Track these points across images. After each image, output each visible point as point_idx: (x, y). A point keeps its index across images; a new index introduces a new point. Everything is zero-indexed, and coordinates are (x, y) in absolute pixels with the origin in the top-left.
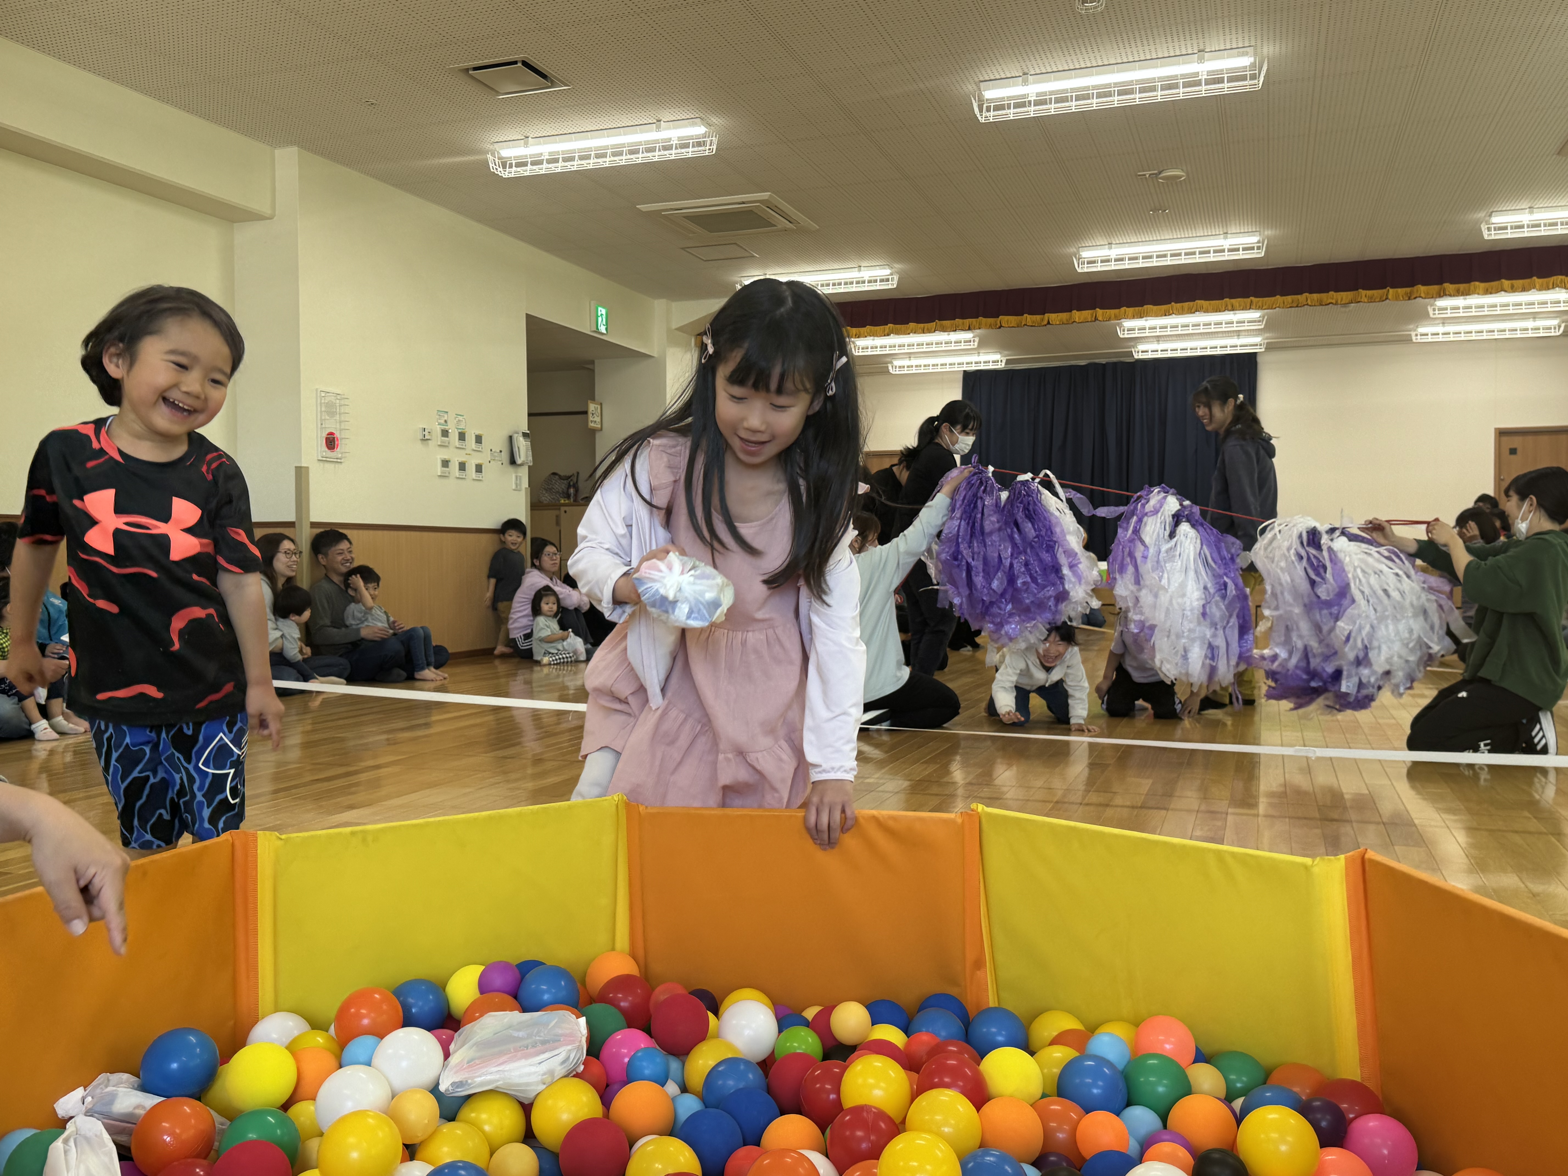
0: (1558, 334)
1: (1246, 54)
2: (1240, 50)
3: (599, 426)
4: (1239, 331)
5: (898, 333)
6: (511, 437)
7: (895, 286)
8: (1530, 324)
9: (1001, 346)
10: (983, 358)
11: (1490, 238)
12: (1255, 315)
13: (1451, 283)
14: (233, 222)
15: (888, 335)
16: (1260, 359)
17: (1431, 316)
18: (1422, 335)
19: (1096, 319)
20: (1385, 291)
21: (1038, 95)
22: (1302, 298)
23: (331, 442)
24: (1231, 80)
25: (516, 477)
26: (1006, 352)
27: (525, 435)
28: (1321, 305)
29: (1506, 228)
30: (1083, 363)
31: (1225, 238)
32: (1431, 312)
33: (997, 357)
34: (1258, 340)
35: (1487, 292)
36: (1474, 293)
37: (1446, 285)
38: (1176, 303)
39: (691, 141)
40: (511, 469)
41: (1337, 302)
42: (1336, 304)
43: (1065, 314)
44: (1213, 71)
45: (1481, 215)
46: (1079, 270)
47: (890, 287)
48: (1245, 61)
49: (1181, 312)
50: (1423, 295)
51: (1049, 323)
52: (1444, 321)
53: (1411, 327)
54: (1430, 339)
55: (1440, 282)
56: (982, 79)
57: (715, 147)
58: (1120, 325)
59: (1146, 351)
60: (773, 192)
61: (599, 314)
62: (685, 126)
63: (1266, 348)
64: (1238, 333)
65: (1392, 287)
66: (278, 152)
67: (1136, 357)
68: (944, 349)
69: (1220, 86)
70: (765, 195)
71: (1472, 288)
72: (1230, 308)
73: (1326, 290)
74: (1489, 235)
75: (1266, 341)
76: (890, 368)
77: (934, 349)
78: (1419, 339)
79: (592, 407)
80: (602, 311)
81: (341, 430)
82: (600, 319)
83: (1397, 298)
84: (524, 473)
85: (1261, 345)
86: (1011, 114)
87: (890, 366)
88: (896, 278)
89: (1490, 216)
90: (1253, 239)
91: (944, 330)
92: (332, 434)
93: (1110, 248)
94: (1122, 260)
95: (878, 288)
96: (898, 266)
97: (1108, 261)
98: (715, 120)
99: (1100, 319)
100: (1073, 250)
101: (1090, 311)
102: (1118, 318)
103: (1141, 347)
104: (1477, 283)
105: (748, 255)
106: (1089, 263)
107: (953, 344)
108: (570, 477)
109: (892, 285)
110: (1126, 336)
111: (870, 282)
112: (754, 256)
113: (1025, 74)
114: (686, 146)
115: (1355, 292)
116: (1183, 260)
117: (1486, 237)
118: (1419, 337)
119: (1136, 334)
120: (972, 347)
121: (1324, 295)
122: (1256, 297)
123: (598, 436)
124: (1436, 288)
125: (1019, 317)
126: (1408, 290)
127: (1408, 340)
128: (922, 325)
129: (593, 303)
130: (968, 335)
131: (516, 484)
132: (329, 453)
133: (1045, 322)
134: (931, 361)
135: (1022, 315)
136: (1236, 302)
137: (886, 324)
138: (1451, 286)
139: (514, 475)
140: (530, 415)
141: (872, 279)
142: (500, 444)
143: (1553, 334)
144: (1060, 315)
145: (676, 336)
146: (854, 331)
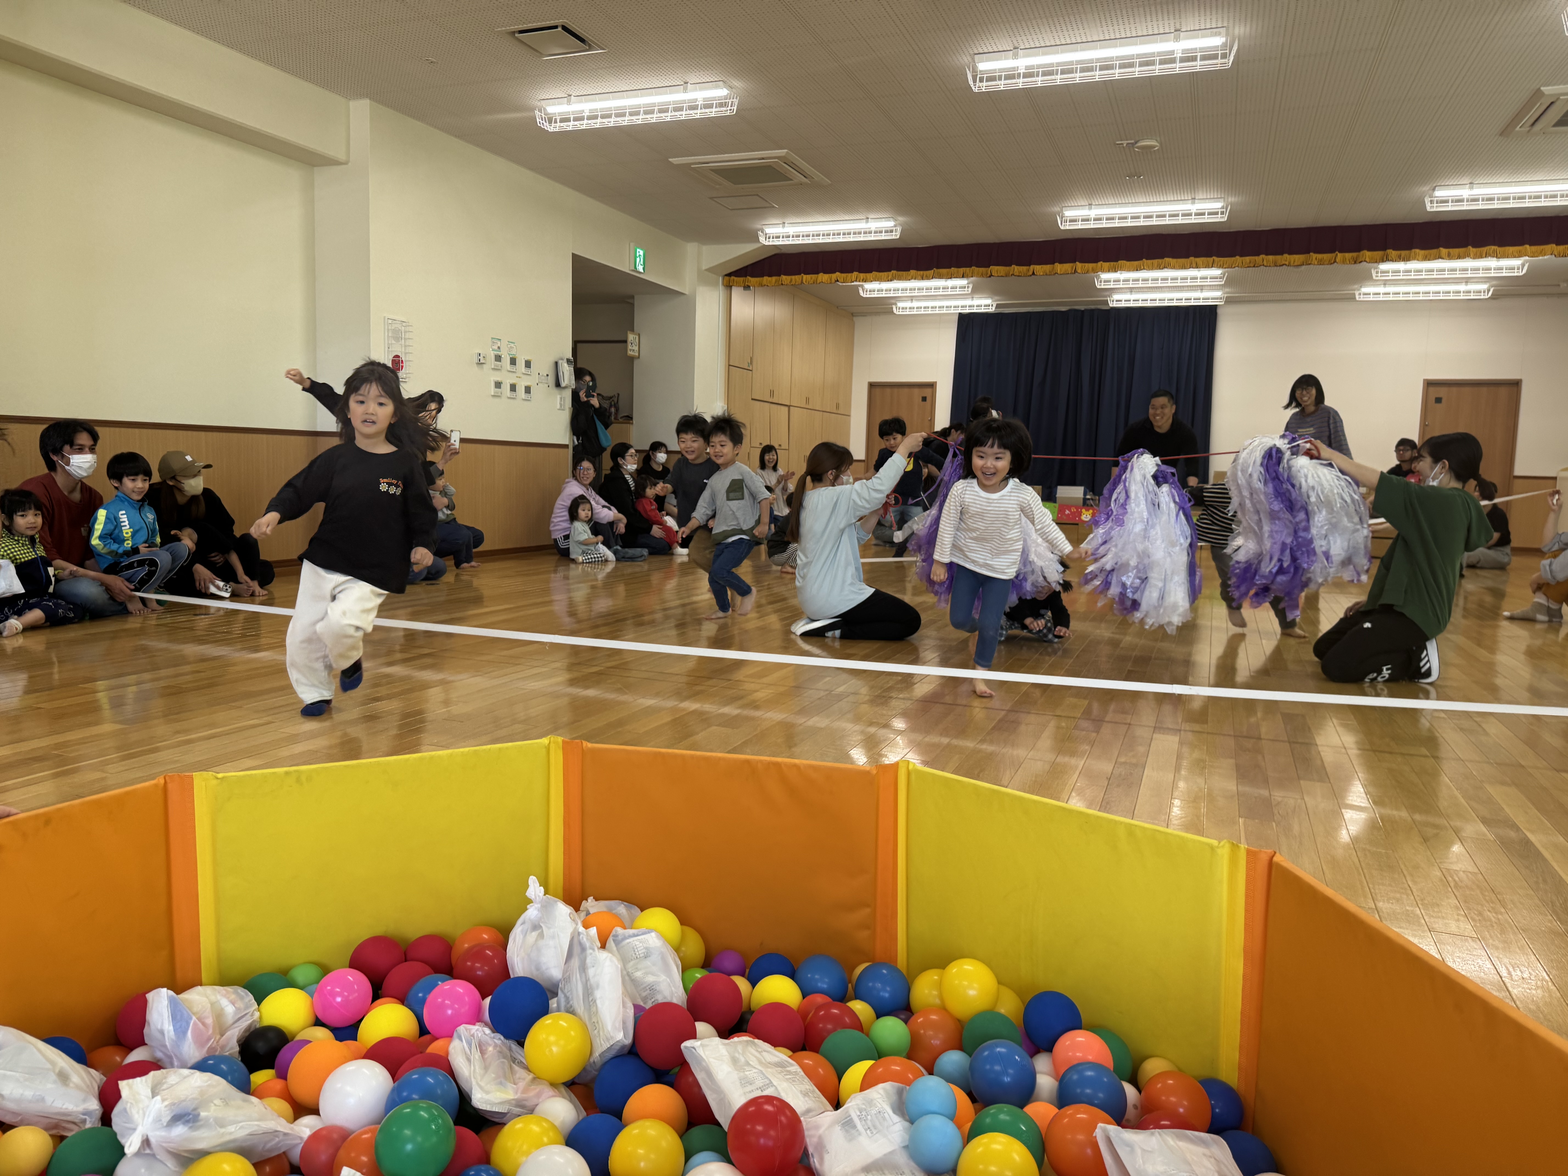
0: (1486, 297)
1: (1219, 34)
2: (1213, 31)
3: (637, 354)
4: (1202, 286)
5: (900, 278)
6: (556, 363)
7: (898, 237)
8: (1462, 287)
9: (993, 292)
10: (976, 302)
11: (1432, 210)
12: (1216, 272)
13: (1394, 250)
14: (314, 166)
15: (892, 280)
16: (1219, 311)
17: (1374, 277)
18: (1364, 294)
19: (1075, 271)
20: (1334, 255)
21: (1027, 68)
22: (1259, 259)
24: (1204, 58)
25: (561, 398)
26: (997, 298)
27: (568, 361)
28: (1276, 266)
29: (1447, 201)
30: (1063, 309)
31: (1193, 203)
32: (1374, 275)
33: (989, 301)
34: (1218, 294)
35: (1426, 258)
36: (1414, 259)
37: (1389, 251)
38: (1147, 259)
39: (715, 102)
40: (555, 391)
41: (1289, 263)
42: (1289, 265)
43: (1049, 266)
44: (1188, 50)
45: (1425, 188)
46: (1062, 228)
47: (894, 237)
48: (1217, 41)
49: (1151, 268)
50: (1367, 259)
51: (1033, 274)
52: (1385, 283)
53: (1356, 286)
54: (1371, 298)
55: (1384, 248)
56: (976, 52)
57: (735, 108)
58: (1098, 277)
59: (1120, 300)
60: (790, 150)
61: (638, 255)
62: (711, 88)
63: (1225, 302)
64: (1201, 288)
65: (1340, 252)
66: (353, 104)
67: (1111, 305)
68: (941, 293)
69: (1194, 63)
70: (782, 152)
72: (1194, 266)
73: (1281, 253)
74: (1431, 207)
75: (1226, 295)
76: (894, 309)
77: (933, 293)
78: (1362, 298)
79: (631, 337)
80: (640, 252)
81: (406, 353)
82: (638, 260)
83: (1344, 262)
84: (568, 395)
85: (1221, 299)
86: (1002, 85)
87: (894, 307)
88: (899, 229)
89: (1434, 190)
90: (1217, 205)
91: (940, 277)
92: (397, 356)
93: (1090, 209)
94: (1100, 219)
95: (883, 238)
96: (901, 219)
97: (1088, 220)
98: (737, 83)
99: (1079, 271)
100: (1056, 209)
101: (1071, 264)
102: (1095, 271)
103: (1116, 297)
104: (1417, 251)
105: (768, 205)
106: (1071, 221)
107: (949, 290)
108: (611, 398)
109: (896, 235)
110: (1103, 287)
111: (876, 232)
112: (774, 207)
113: (1015, 48)
114: (710, 106)
115: (1306, 255)
116: (1155, 222)
117: (1429, 209)
118: (1362, 296)
119: (1112, 285)
120: (966, 292)
121: (1278, 257)
122: (1218, 256)
123: (636, 362)
124: (1380, 253)
125: (1008, 268)
126: (1355, 254)
127: (1352, 298)
128: (921, 272)
129: (632, 244)
130: (963, 282)
131: (561, 404)
133: (1031, 273)
134: (930, 304)
135: (1010, 265)
136: (1200, 260)
137: (890, 271)
138: (1394, 252)
139: (559, 397)
140: (576, 343)
141: (878, 230)
142: (548, 369)
143: (1482, 297)
144: (1044, 266)
145: (706, 276)
146: (862, 275)
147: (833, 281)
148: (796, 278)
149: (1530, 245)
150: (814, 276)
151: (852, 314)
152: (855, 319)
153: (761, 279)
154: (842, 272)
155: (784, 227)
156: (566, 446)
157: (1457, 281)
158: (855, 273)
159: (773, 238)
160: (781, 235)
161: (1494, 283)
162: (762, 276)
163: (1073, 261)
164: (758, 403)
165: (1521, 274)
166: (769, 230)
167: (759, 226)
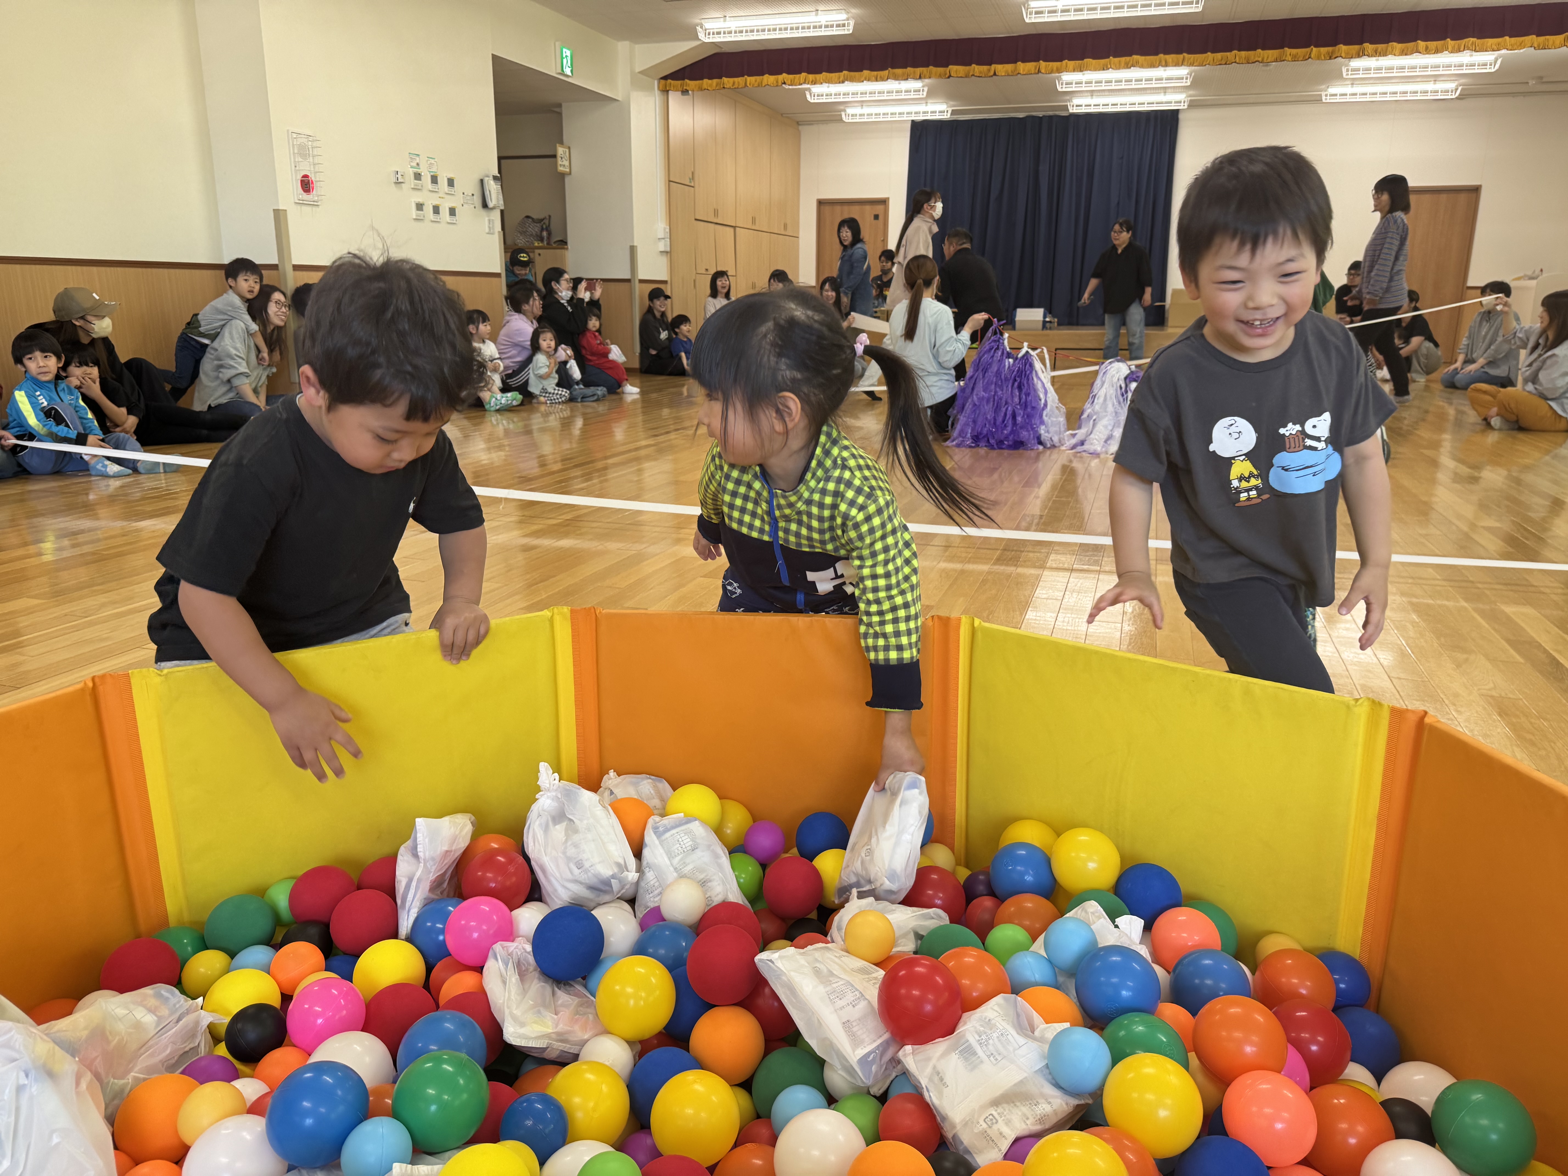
0: (1454, 97)
3: (568, 170)
4: (1167, 87)
5: (852, 80)
6: (482, 181)
7: (851, 32)
8: (1430, 86)
9: (949, 96)
10: (931, 107)
12: (1185, 71)
13: (1371, 43)
15: (843, 82)
16: (1181, 116)
17: (1344, 75)
18: (1332, 95)
19: (1039, 72)
20: (1308, 50)
22: (1230, 55)
23: (306, 185)
25: (489, 220)
26: (952, 103)
27: (495, 178)
28: (1249, 62)
30: (1021, 115)
32: (1345, 72)
33: (943, 107)
34: (1182, 97)
35: (1404, 53)
36: (1391, 54)
37: (1366, 45)
38: (1115, 57)
40: (483, 212)
41: (1263, 59)
42: (1262, 62)
43: (1011, 65)
46: (1027, 21)
47: (846, 32)
49: (1118, 67)
50: (1343, 55)
51: (995, 74)
52: (1353, 82)
53: (1323, 87)
54: (1338, 99)
55: (1361, 42)
58: (1059, 78)
59: (1080, 105)
61: (564, 55)
63: (1189, 106)
64: (1165, 90)
65: (1316, 46)
67: (1071, 111)
68: (894, 97)
71: (1390, 49)
72: (1164, 63)
73: (1254, 48)
75: (1190, 99)
76: (843, 116)
77: (885, 98)
78: (1329, 99)
79: (560, 151)
80: (567, 52)
81: (316, 173)
82: (565, 61)
83: (1319, 57)
84: (496, 216)
85: (1184, 102)
87: (843, 114)
88: (852, 23)
91: (896, 78)
92: (306, 176)
94: (1068, 11)
95: (835, 33)
96: (855, 11)
97: (1055, 12)
99: (1043, 71)
101: (1034, 64)
102: (1059, 71)
103: (1076, 101)
104: (1395, 44)
106: (1037, 13)
107: (903, 93)
108: (542, 220)
109: (848, 30)
110: (1064, 90)
111: (826, 26)
115: (1280, 50)
118: (1328, 97)
119: (1073, 88)
120: (921, 96)
121: (1251, 53)
122: (1189, 53)
123: (567, 180)
124: (1357, 47)
125: (967, 68)
126: (1330, 49)
127: (1318, 100)
128: (875, 73)
129: (557, 43)
130: (918, 84)
131: (489, 227)
132: (305, 196)
133: (992, 73)
134: (881, 110)
135: (970, 65)
136: (1170, 58)
137: (841, 71)
138: (1370, 46)
139: (487, 219)
140: (500, 159)
141: (829, 23)
142: (472, 188)
143: (1450, 97)
144: (1006, 66)
145: (640, 79)
146: (811, 77)
147: (780, 83)
148: (740, 81)
149: (1510, 37)
150: (758, 78)
151: (798, 123)
152: (800, 128)
153: (701, 82)
154: (789, 73)
155: (725, 21)
156: (498, 275)
157: (1426, 79)
158: (804, 74)
159: (713, 34)
160: (722, 31)
161: (1463, 81)
162: (701, 79)
163: (1037, 60)
164: (702, 223)
165: (1493, 70)
166: (708, 25)
167: (698, 21)
